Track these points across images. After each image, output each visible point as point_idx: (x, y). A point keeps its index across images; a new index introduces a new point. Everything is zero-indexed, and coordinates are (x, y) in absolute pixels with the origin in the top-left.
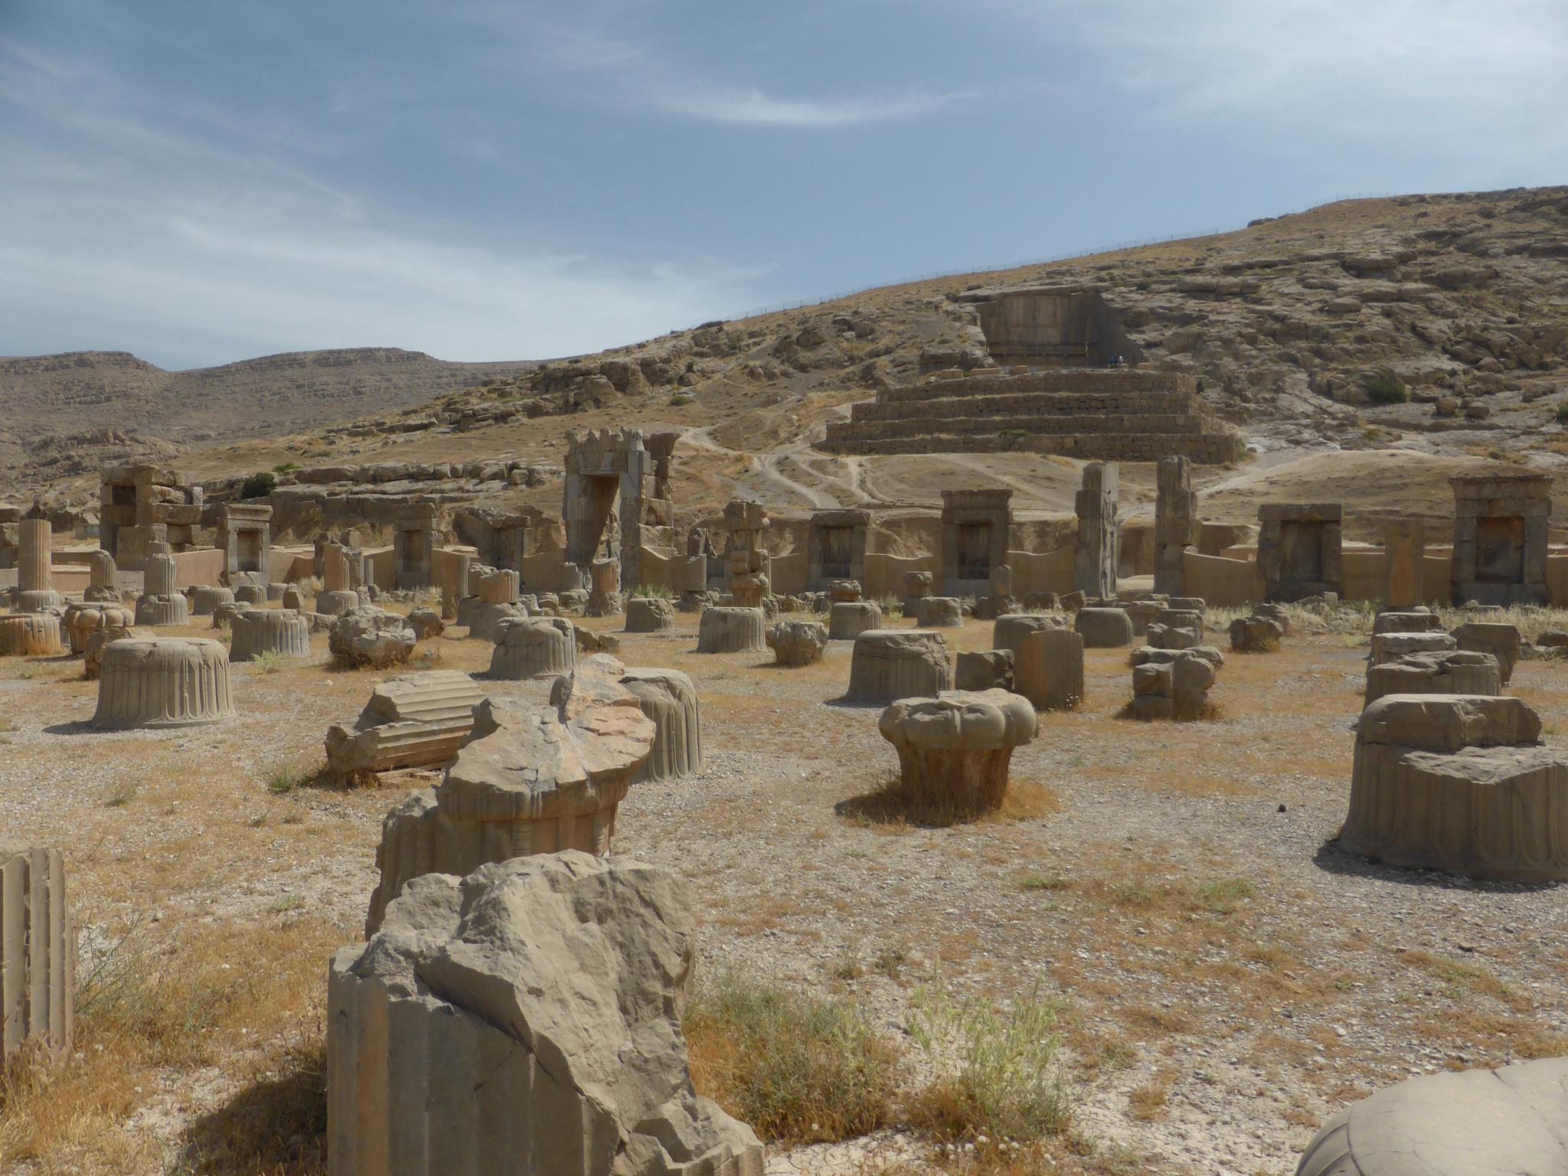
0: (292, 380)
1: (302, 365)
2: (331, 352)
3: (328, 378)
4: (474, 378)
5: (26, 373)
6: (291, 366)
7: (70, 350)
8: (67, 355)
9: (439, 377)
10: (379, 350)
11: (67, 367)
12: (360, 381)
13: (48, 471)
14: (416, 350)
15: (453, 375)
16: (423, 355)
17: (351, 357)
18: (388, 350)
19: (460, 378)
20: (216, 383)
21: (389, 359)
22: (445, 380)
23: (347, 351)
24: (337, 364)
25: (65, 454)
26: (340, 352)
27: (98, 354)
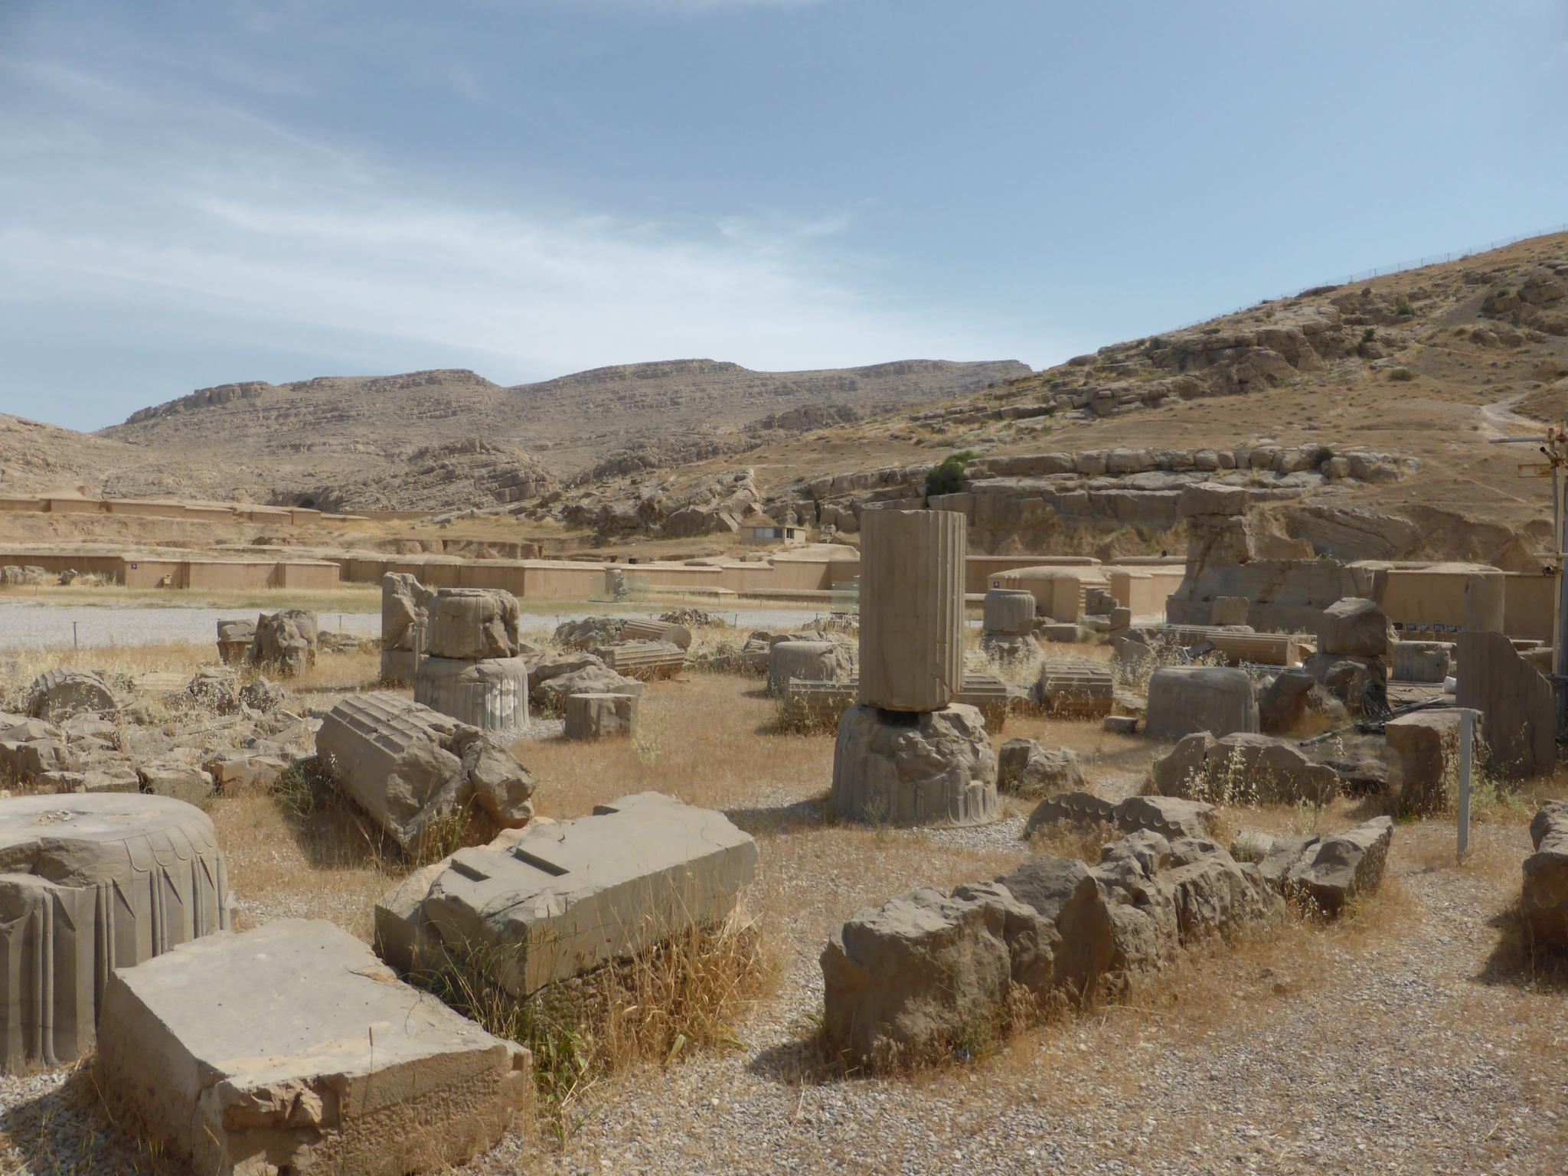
0: (614, 392)
1: (622, 377)
2: (648, 365)
3: (646, 389)
4: (785, 386)
5: (385, 390)
6: (612, 378)
7: (421, 369)
8: (419, 374)
9: (750, 387)
10: (692, 361)
11: (420, 384)
12: (677, 392)
13: (427, 479)
14: (727, 361)
15: (764, 385)
16: (734, 365)
17: (667, 369)
18: (702, 361)
19: (772, 387)
20: (546, 397)
21: (702, 370)
22: (756, 390)
23: (663, 363)
24: (655, 376)
25: (440, 462)
26: (656, 364)
27: (444, 372)
